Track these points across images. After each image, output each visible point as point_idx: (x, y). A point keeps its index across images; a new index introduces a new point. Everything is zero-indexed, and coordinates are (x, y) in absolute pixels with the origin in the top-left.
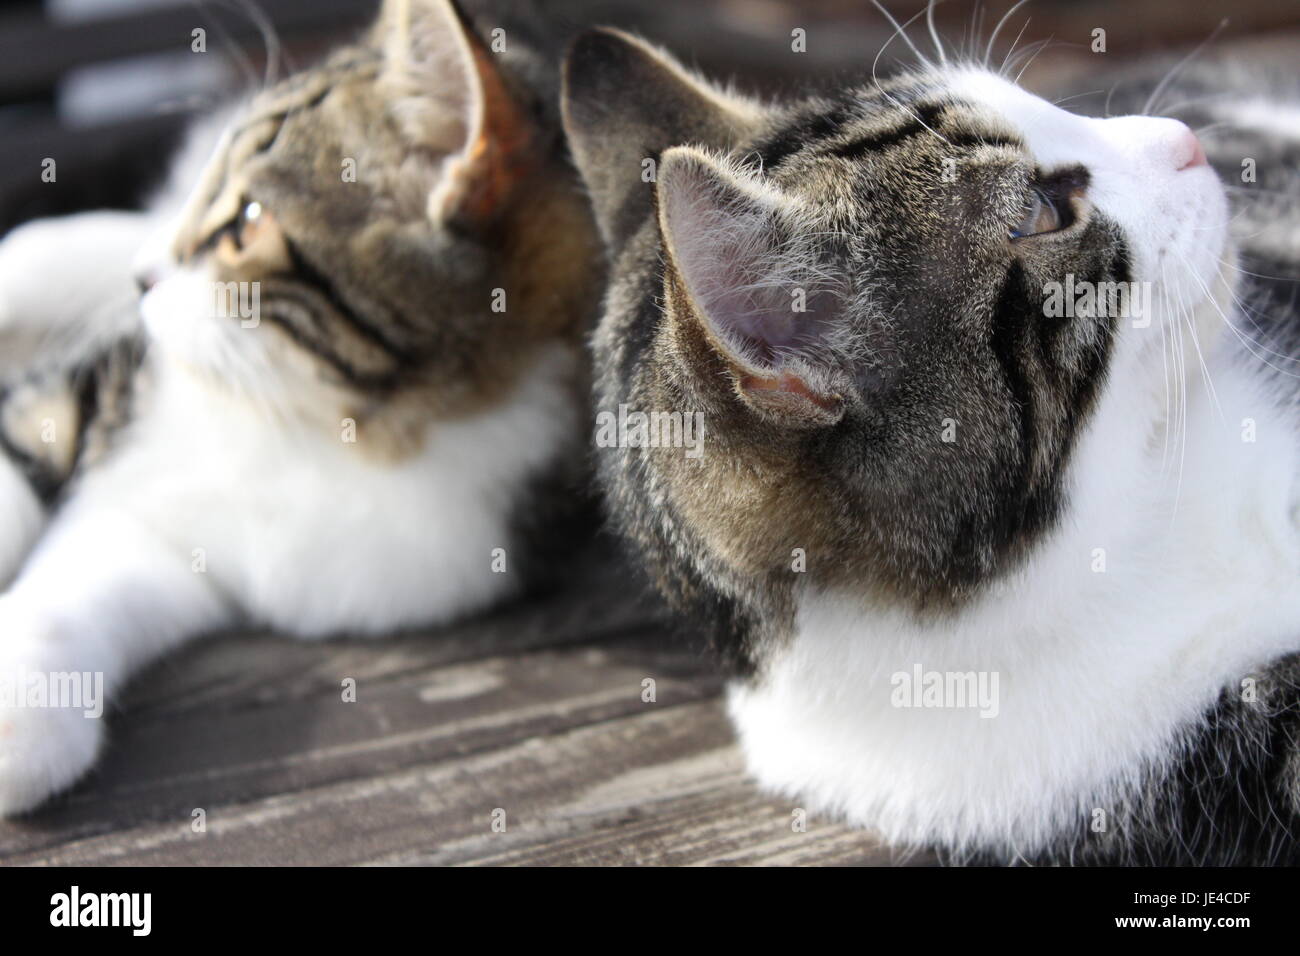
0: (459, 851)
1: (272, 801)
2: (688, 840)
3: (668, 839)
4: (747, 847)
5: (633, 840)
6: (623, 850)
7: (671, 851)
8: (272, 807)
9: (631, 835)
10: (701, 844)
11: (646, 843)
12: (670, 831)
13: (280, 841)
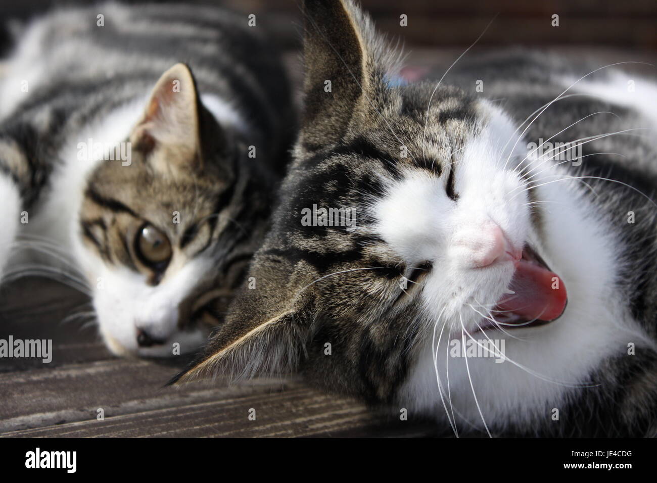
0: (199, 397)
1: (97, 363)
2: (316, 402)
3: (306, 401)
4: (347, 409)
5: (289, 400)
6: (285, 404)
7: (310, 407)
8: (99, 366)
9: (287, 397)
10: (324, 405)
11: (295, 402)
12: (306, 397)
13: (106, 383)
